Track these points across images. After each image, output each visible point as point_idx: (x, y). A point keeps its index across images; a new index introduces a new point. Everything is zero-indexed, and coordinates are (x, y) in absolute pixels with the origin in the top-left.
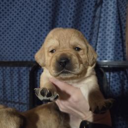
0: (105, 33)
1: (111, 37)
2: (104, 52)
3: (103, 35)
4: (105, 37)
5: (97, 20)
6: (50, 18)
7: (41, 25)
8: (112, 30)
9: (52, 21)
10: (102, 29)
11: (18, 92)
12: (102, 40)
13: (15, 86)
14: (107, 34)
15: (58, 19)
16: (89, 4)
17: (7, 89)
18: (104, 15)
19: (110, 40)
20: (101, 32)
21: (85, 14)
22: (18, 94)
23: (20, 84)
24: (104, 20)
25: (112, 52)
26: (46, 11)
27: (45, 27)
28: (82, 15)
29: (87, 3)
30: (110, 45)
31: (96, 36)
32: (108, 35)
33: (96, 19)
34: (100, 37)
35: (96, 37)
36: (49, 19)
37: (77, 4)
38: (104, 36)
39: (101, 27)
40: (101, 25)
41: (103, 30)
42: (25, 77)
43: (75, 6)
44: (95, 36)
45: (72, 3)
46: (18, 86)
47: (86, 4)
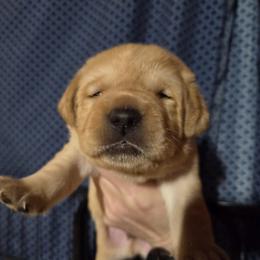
0: (234, 132)
1: (245, 142)
8: (248, 127)
11: (49, 245)
13: (45, 232)
17: (28, 237)
19: (245, 147)
22: (51, 249)
23: (54, 228)
24: (231, 106)
25: (248, 173)
30: (244, 158)
32: (239, 137)
42: (65, 217)
46: (51, 232)
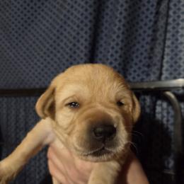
2: (175, 70)
3: (173, 43)
4: (177, 47)
5: (162, 19)
6: (90, 21)
7: (78, 34)
9: (94, 26)
10: (171, 34)
12: (172, 51)
14: (179, 42)
15: (103, 25)
16: (149, 6)
18: (174, 13)
20: (169, 39)
21: (142, 20)
26: (84, 13)
27: (84, 35)
28: (138, 23)
29: (146, 4)
31: (162, 43)
33: (160, 16)
34: (169, 47)
35: (162, 46)
36: (89, 24)
37: (130, 7)
38: (174, 46)
39: (170, 32)
40: (169, 28)
41: (173, 36)
43: (126, 10)
44: (160, 44)
45: (122, 6)
47: (144, 5)
